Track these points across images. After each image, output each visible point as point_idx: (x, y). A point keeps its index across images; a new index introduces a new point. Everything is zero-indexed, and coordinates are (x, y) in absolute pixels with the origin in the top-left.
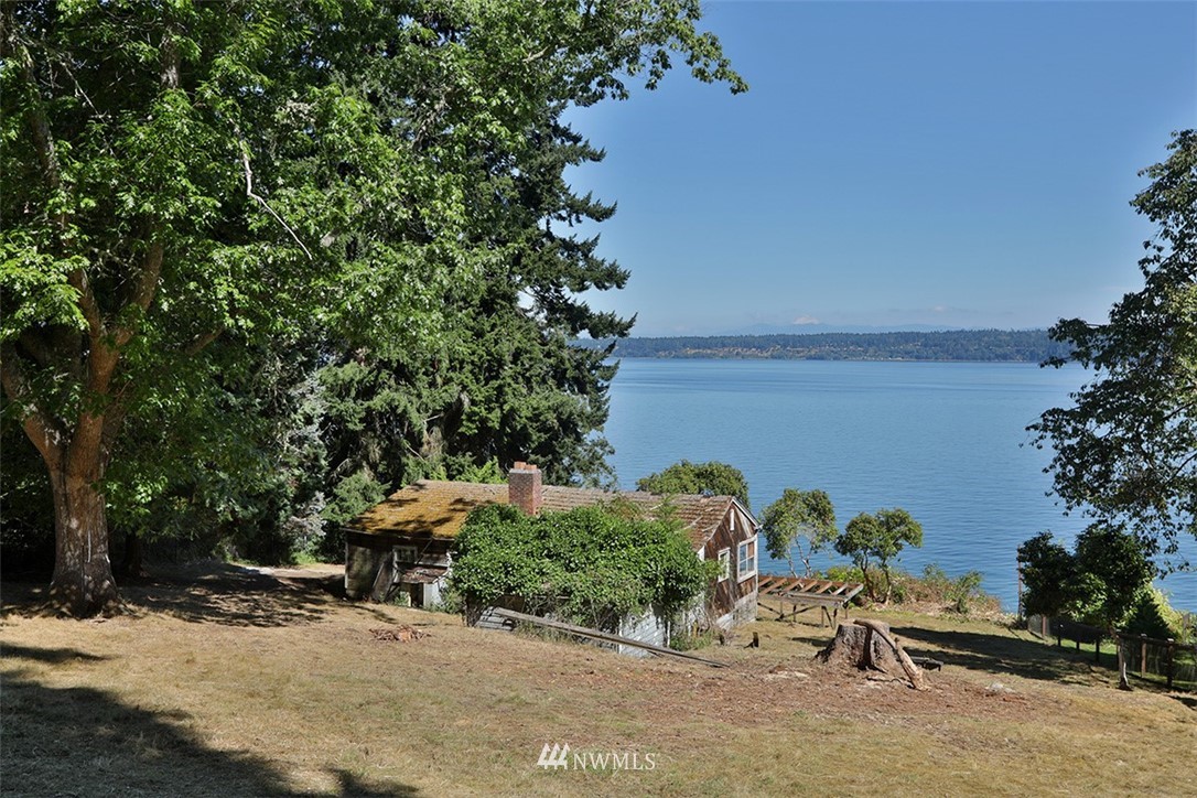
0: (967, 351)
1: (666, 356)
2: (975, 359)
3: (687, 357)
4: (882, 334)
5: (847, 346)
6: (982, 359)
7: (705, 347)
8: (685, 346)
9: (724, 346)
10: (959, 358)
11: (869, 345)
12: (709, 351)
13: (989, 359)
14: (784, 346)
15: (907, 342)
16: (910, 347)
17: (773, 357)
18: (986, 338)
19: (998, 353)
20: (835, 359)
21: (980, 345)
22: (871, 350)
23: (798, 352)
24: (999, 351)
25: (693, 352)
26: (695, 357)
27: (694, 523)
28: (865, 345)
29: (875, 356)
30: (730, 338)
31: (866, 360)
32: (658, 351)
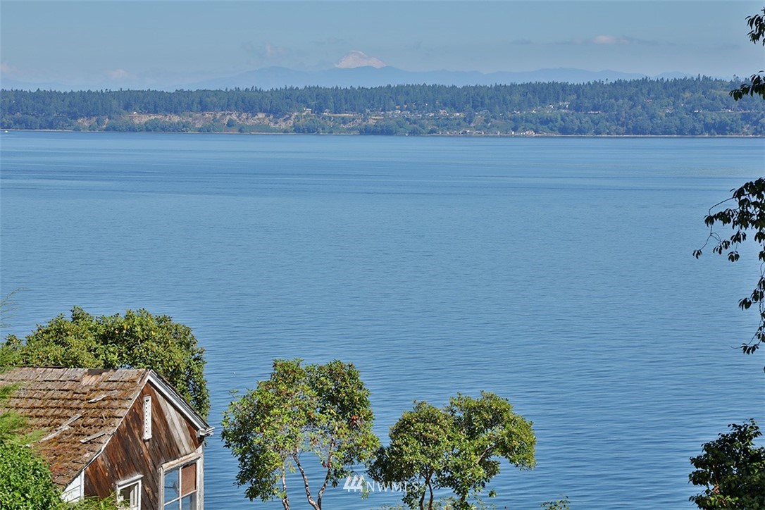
0: (652, 117)
1: (91, 128)
2: (667, 132)
3: (132, 129)
4: (498, 88)
5: (435, 110)
6: (681, 132)
7: (168, 111)
8: (128, 107)
9: (204, 108)
10: (637, 131)
11: (475, 107)
12: (176, 119)
13: (693, 132)
14: (319, 109)
15: (544, 101)
16: (549, 110)
17: (298, 130)
18: (687, 95)
19: (709, 120)
20: (413, 133)
21: (675, 106)
22: (479, 117)
23: (344, 121)
24: (711, 117)
25: (145, 119)
26: (150, 129)
27: (65, 427)
28: (468, 107)
29: (486, 128)
30: (216, 93)
31: (470, 136)
32: (75, 117)
